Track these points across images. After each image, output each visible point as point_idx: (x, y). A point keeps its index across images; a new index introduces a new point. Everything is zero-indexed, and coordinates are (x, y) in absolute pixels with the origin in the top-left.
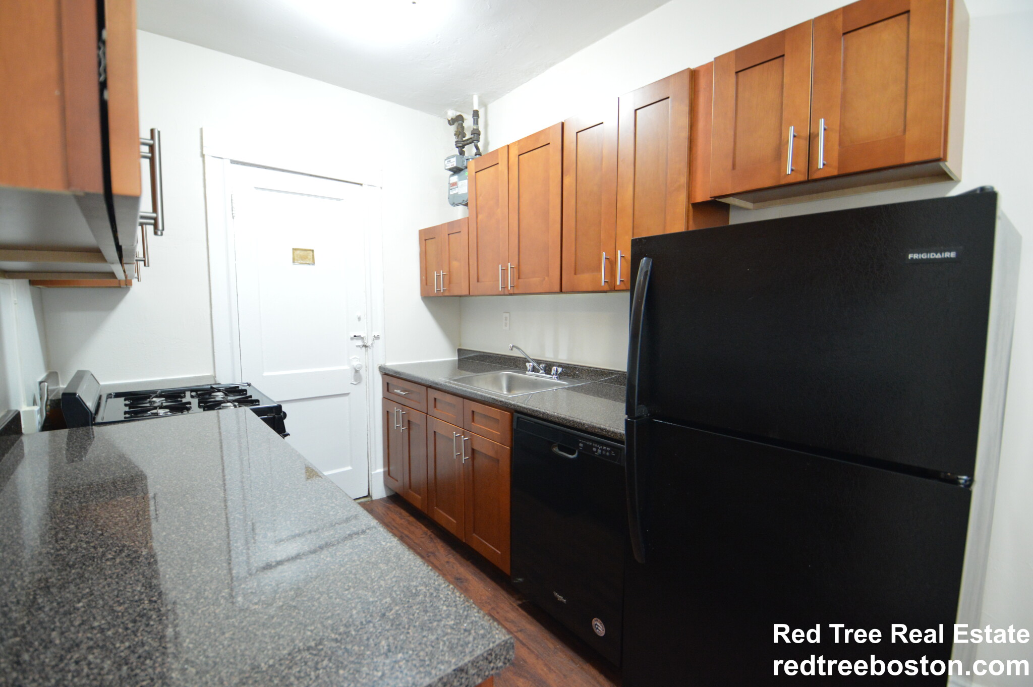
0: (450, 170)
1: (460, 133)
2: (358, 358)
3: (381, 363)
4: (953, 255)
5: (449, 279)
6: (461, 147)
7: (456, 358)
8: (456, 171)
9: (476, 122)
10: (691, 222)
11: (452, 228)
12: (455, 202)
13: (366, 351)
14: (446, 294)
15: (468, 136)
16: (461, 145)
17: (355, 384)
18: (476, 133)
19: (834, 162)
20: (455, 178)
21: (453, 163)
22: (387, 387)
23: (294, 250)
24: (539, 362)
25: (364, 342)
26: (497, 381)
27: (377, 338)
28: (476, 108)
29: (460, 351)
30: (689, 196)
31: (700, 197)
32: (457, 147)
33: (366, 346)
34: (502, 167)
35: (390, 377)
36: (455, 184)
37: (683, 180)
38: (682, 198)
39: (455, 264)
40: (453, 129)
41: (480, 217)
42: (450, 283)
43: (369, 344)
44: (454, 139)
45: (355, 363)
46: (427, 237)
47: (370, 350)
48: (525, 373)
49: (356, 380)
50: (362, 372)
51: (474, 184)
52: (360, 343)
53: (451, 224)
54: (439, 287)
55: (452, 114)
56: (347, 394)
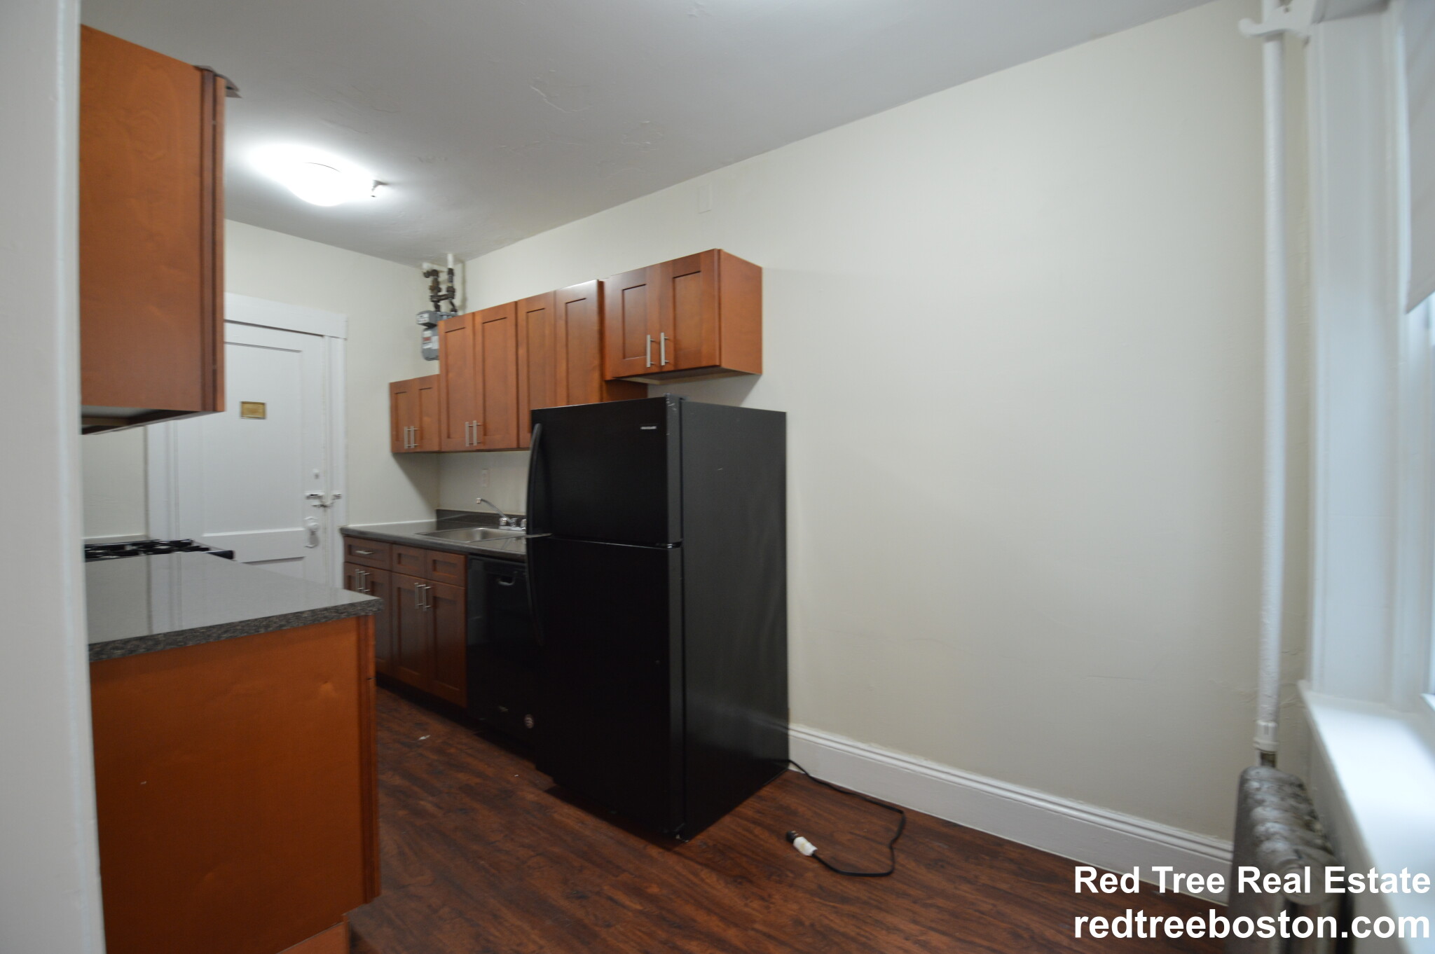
0: (424, 324)
1: (435, 288)
2: (313, 519)
3: (343, 523)
4: (654, 428)
5: (421, 434)
6: (436, 300)
7: (433, 520)
8: (430, 326)
9: (451, 280)
10: (605, 395)
11: (423, 384)
12: (429, 356)
13: (325, 511)
14: (418, 450)
15: (444, 292)
16: (435, 300)
17: (311, 548)
18: (451, 291)
19: (672, 361)
20: (428, 333)
21: (426, 318)
22: (349, 550)
23: (243, 403)
24: (510, 516)
25: (322, 502)
26: (470, 536)
27: (338, 497)
28: (450, 266)
29: (439, 513)
30: (602, 374)
31: (609, 377)
32: (433, 301)
33: (323, 506)
34: (469, 331)
35: (352, 539)
36: (427, 339)
37: (596, 362)
38: (596, 376)
39: (426, 420)
40: (429, 281)
41: (451, 375)
42: (422, 438)
43: (328, 503)
44: (428, 293)
45: (312, 524)
46: (398, 390)
47: (329, 510)
48: (497, 528)
49: (312, 543)
50: (320, 534)
51: (444, 342)
52: (317, 502)
53: (423, 380)
54: (409, 443)
55: (427, 266)
56: (300, 558)
